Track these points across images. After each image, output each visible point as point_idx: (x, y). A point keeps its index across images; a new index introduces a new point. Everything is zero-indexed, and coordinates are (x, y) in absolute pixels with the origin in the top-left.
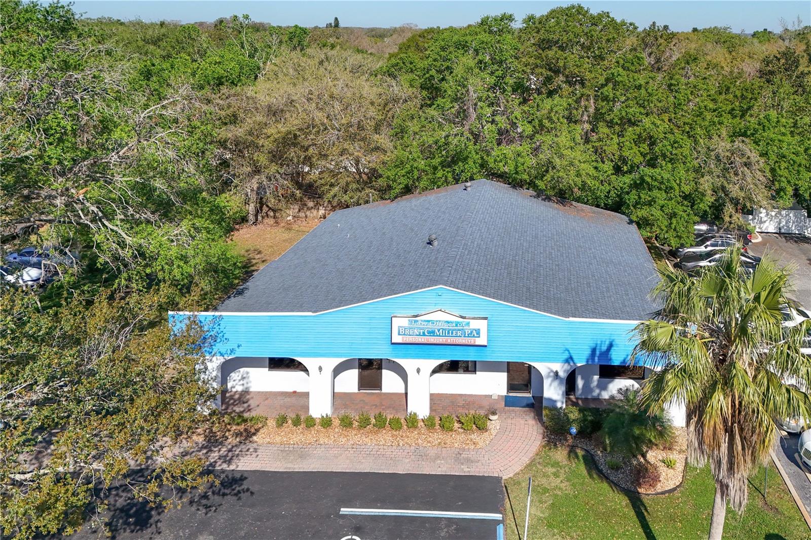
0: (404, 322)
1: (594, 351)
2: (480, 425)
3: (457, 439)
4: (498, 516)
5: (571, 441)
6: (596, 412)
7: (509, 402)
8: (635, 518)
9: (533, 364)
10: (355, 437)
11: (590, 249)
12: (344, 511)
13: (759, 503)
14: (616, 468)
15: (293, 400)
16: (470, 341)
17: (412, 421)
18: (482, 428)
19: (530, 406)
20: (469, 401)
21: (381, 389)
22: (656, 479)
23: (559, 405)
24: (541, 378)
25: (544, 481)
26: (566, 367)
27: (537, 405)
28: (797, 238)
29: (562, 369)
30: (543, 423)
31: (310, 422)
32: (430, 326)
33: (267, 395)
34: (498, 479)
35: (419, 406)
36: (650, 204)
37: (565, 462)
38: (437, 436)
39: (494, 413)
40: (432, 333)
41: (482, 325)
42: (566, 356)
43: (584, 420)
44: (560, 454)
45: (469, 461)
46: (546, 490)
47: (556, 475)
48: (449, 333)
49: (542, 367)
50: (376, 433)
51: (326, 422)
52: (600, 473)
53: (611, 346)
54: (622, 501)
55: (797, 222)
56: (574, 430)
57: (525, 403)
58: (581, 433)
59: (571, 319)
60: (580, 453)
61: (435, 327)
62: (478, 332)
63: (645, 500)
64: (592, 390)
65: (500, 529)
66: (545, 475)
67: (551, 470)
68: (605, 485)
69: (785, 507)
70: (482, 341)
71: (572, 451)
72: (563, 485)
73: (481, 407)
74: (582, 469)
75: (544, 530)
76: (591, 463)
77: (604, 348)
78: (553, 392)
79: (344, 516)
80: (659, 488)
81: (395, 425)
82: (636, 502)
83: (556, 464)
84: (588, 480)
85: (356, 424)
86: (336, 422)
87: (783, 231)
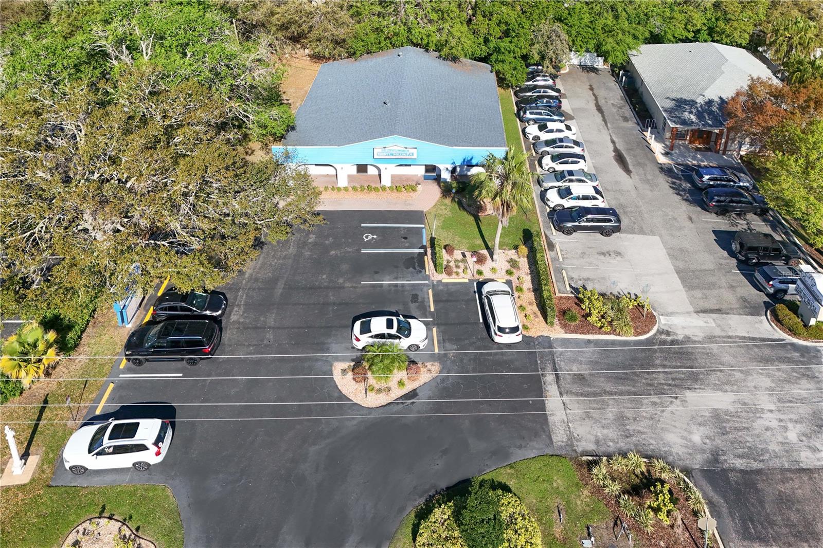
0: (380, 150)
1: (464, 160)
2: (414, 189)
3: (404, 195)
4: (423, 226)
5: (452, 195)
6: (464, 183)
7: (426, 178)
8: (475, 225)
9: (436, 165)
10: (360, 196)
11: (467, 98)
12: (363, 225)
13: (524, 218)
14: (470, 206)
15: (327, 179)
16: (409, 157)
17: (384, 188)
18: (414, 190)
19: (435, 179)
20: (408, 178)
21: (367, 172)
22: (486, 210)
23: (448, 180)
24: (440, 170)
25: (441, 212)
26: (453, 166)
27: (438, 179)
28: (589, 68)
29: (450, 167)
30: (441, 188)
31: (339, 189)
32: (391, 152)
33: (317, 176)
34: (422, 212)
35: (386, 181)
36: (503, 61)
37: (450, 204)
38: (395, 194)
39: (419, 184)
40: (392, 154)
41: (415, 151)
42: (452, 162)
43: (459, 187)
44: (448, 201)
45: (410, 204)
46: (441, 215)
47: (446, 209)
48: (400, 154)
49: (442, 167)
50: (369, 193)
51: (346, 189)
52: (464, 209)
53: (471, 159)
54: (472, 218)
55: (591, 60)
56: (454, 191)
57: (433, 178)
58: (457, 192)
59: (454, 147)
60: (456, 200)
61: (393, 152)
62: (413, 154)
63: (481, 218)
64: (464, 171)
65: (424, 230)
66: (442, 210)
67: (443, 207)
68: (465, 213)
69: (533, 220)
70: (415, 157)
71: (453, 200)
72: (448, 213)
73: (413, 180)
74: (457, 206)
75: (440, 230)
76: (460, 204)
77: (469, 159)
78: (446, 176)
79: (363, 227)
80: (486, 213)
81: (376, 189)
82: (477, 219)
83: (446, 205)
84: (458, 211)
85: (359, 189)
86: (350, 189)
87: (582, 64)
